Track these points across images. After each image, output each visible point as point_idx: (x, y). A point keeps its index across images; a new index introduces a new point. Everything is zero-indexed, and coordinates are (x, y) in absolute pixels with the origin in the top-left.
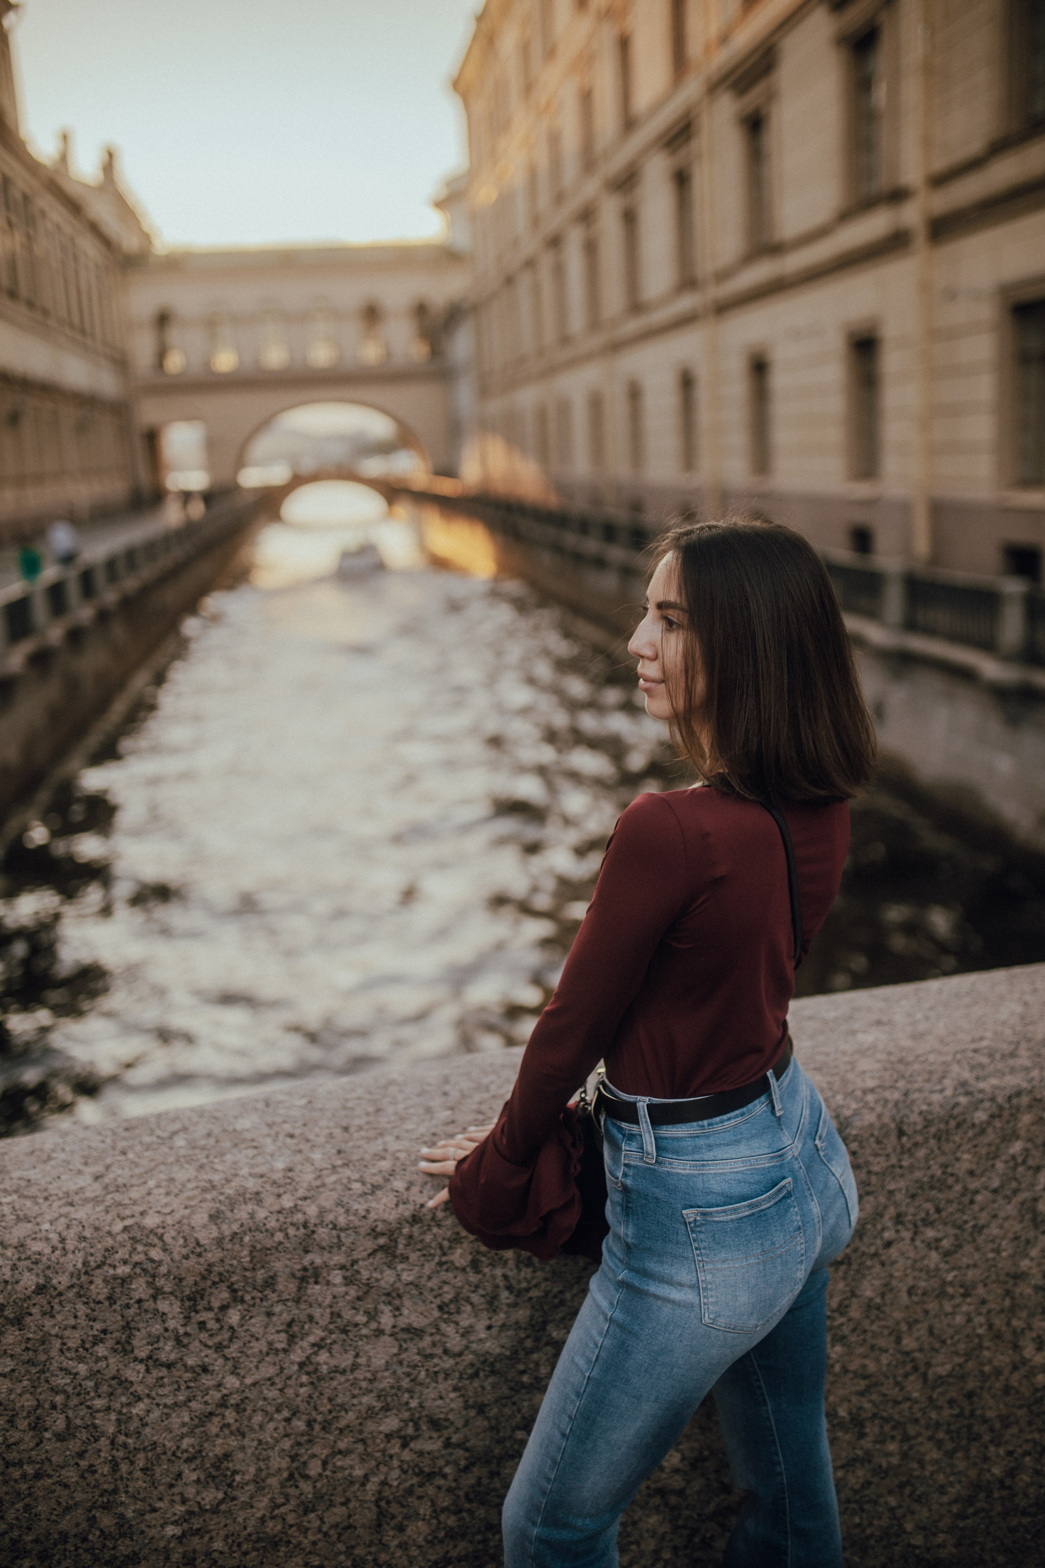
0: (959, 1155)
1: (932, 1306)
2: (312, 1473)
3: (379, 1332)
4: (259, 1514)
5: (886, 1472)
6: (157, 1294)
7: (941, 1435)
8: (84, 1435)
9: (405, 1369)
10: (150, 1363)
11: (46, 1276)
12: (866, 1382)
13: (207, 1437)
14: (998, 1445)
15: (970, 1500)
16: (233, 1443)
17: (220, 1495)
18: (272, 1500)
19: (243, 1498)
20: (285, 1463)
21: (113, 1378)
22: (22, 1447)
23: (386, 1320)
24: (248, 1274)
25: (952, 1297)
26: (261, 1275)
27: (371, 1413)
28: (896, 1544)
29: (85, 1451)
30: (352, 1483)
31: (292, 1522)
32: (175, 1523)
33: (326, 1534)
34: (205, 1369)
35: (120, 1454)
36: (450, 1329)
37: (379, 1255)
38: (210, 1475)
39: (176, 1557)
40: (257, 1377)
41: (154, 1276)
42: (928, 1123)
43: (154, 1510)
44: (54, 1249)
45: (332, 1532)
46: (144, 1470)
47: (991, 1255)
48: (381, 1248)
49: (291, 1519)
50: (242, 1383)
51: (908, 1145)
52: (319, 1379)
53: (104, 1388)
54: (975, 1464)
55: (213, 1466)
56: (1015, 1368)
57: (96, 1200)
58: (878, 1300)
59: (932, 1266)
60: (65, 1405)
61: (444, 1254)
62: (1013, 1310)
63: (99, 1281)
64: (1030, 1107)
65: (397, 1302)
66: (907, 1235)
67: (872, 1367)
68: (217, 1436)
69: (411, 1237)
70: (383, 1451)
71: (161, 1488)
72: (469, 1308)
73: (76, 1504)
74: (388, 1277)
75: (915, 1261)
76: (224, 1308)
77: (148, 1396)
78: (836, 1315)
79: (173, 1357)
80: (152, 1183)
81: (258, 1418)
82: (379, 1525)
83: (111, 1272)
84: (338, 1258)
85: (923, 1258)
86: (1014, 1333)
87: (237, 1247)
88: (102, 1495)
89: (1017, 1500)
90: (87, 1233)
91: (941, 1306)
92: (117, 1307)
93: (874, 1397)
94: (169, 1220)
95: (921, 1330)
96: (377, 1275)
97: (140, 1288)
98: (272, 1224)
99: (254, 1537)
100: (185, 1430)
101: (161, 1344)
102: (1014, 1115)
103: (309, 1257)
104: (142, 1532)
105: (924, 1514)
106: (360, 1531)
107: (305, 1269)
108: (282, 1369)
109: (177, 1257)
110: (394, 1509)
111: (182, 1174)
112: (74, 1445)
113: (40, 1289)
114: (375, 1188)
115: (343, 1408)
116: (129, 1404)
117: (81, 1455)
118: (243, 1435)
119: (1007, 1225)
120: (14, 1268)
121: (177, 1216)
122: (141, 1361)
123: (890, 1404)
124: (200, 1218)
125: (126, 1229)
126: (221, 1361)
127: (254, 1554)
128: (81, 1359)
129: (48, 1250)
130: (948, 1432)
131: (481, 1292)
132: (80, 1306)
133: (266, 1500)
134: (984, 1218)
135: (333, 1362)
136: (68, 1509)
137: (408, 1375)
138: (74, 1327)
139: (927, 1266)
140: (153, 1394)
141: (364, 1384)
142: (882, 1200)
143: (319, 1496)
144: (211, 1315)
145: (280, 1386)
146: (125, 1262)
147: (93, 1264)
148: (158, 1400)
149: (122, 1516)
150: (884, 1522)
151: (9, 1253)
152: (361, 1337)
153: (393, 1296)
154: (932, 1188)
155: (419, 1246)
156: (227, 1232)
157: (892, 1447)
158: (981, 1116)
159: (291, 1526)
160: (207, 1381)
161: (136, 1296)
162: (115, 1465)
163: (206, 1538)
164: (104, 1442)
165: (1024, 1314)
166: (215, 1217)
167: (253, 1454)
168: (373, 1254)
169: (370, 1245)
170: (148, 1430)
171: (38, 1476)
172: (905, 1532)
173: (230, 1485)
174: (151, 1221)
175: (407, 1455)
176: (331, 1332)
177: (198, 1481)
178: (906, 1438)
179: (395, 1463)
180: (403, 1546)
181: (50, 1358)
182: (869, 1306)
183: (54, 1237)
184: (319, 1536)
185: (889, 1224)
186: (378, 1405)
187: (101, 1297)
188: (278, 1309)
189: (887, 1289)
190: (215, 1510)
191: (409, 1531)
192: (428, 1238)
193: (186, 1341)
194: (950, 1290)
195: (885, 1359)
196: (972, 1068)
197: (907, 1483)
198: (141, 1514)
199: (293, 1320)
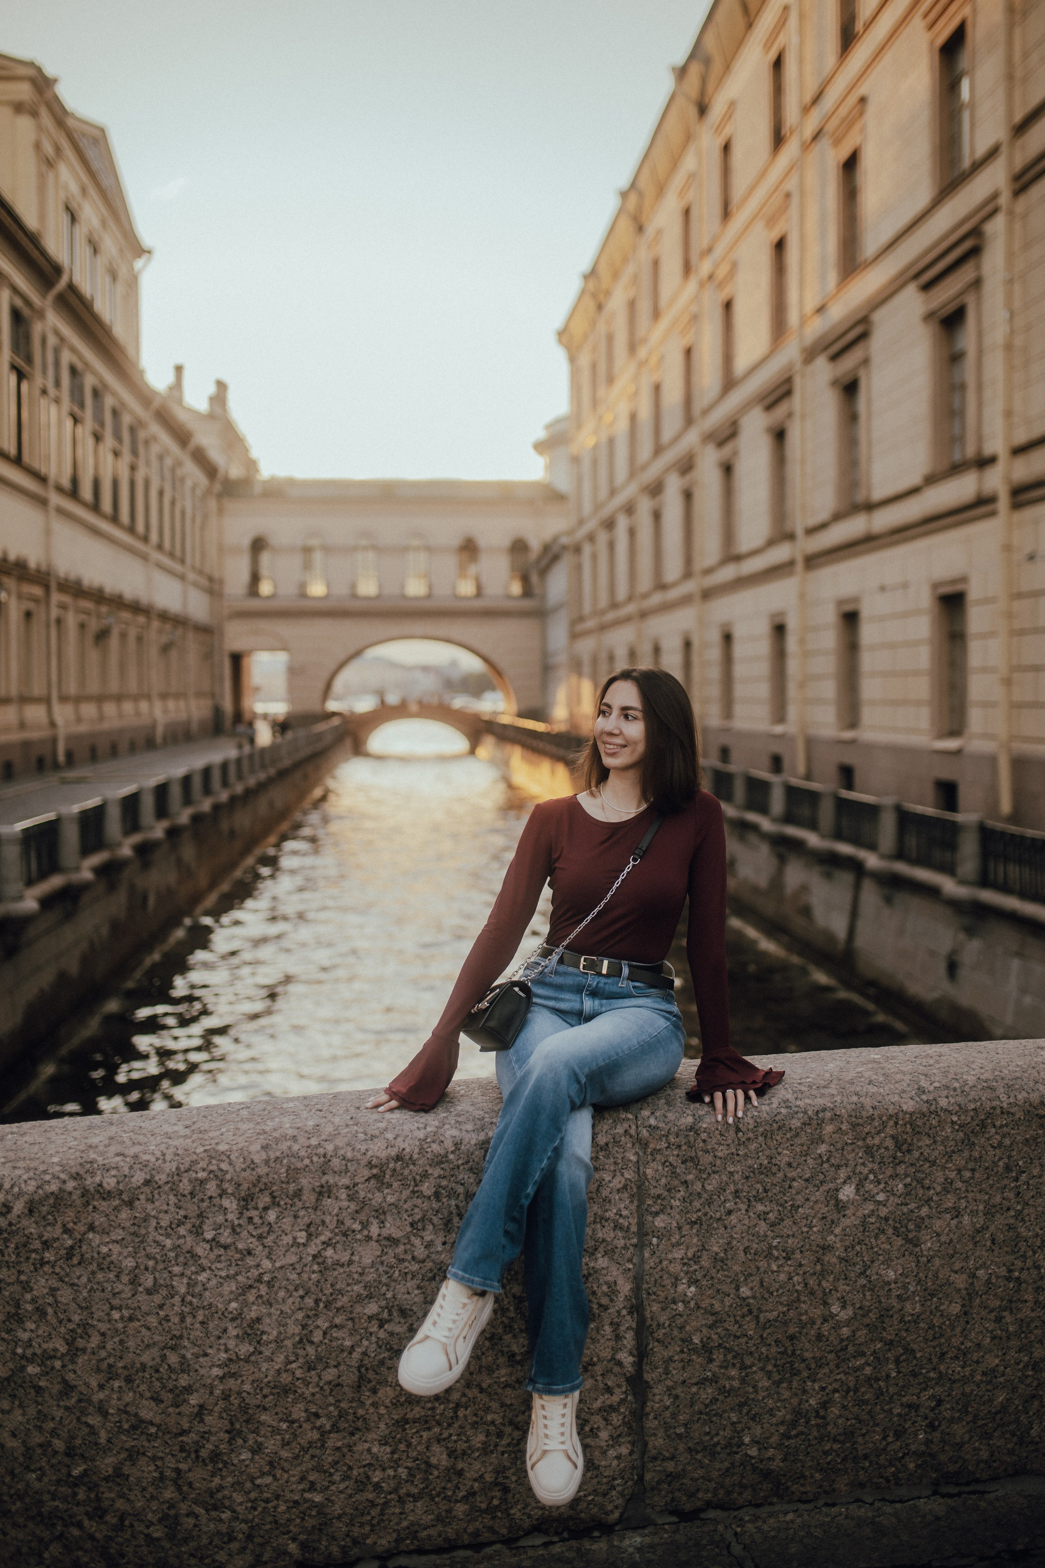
0: (780, 1150)
1: (763, 1264)
2: (316, 1340)
3: (369, 1238)
4: (277, 1367)
5: (729, 1392)
6: (223, 1193)
7: (770, 1368)
8: (164, 1292)
9: (385, 1268)
10: (214, 1244)
11: (151, 1175)
12: (714, 1318)
13: (246, 1303)
14: (814, 1381)
15: (794, 1424)
16: (264, 1310)
17: (251, 1349)
18: (287, 1357)
19: (267, 1353)
20: (298, 1329)
21: (188, 1252)
22: (123, 1296)
23: (374, 1230)
24: (284, 1186)
25: (777, 1258)
26: (292, 1187)
27: (359, 1299)
28: (737, 1453)
29: (164, 1304)
30: (343, 1351)
31: (299, 1376)
32: (219, 1366)
33: (322, 1388)
34: (249, 1253)
35: (187, 1310)
36: (417, 1242)
37: (373, 1181)
38: (246, 1333)
39: (217, 1392)
40: (284, 1262)
41: (222, 1181)
42: (757, 1125)
43: (206, 1355)
44: (157, 1159)
45: (326, 1387)
46: (202, 1323)
47: (806, 1229)
48: (374, 1176)
49: (299, 1373)
50: (273, 1265)
51: (743, 1139)
52: (326, 1269)
53: (181, 1259)
54: (796, 1394)
55: (249, 1326)
56: (825, 1320)
57: (185, 1137)
58: (722, 1255)
59: (762, 1233)
60: (155, 1269)
61: (416, 1185)
62: (823, 1274)
63: (185, 1181)
64: (832, 1120)
65: (382, 1217)
66: (743, 1207)
67: (717, 1306)
68: (253, 1303)
69: (395, 1170)
70: (366, 1329)
71: (212, 1339)
72: (431, 1227)
73: (154, 1344)
74: (378, 1198)
75: (749, 1227)
76: (266, 1209)
77: (210, 1268)
78: (691, 1262)
79: (229, 1241)
80: (223, 1130)
81: (282, 1294)
82: (359, 1387)
83: (194, 1175)
84: (345, 1181)
85: (755, 1226)
86: (824, 1292)
87: (278, 1166)
88: (171, 1339)
89: (829, 1428)
90: (180, 1152)
91: (769, 1265)
92: (195, 1200)
93: (719, 1330)
94: (234, 1148)
95: (755, 1281)
96: (370, 1196)
97: (212, 1188)
98: (303, 1153)
99: (272, 1384)
100: (232, 1297)
101: (222, 1231)
102: (820, 1124)
103: (326, 1177)
104: (196, 1371)
105: (758, 1431)
106: (346, 1389)
107: (322, 1186)
108: (301, 1258)
109: (238, 1169)
110: (371, 1375)
111: (244, 1127)
112: (157, 1299)
113: (147, 1183)
114: (373, 1137)
115: (341, 1292)
116: (196, 1273)
117: (161, 1307)
118: (271, 1305)
119: (817, 1207)
120: (131, 1168)
121: (240, 1146)
122: (208, 1241)
123: (732, 1338)
124: (256, 1147)
125: (205, 1151)
126: (261, 1248)
127: (271, 1397)
128: (168, 1236)
129: (153, 1160)
130: (775, 1366)
131: (440, 1215)
132: (171, 1197)
133: (282, 1357)
134: (799, 1199)
135: (336, 1257)
136: (148, 1346)
137: (387, 1273)
138: (166, 1212)
139: (758, 1232)
140: (213, 1267)
141: (356, 1276)
142: (724, 1178)
143: (319, 1358)
144: (256, 1213)
145: (298, 1271)
146: (204, 1170)
147: (183, 1169)
148: (216, 1272)
149: (183, 1357)
150: (728, 1433)
151: (128, 1159)
152: (356, 1240)
153: (380, 1213)
154: (762, 1173)
155: (400, 1178)
156: (272, 1156)
157: (733, 1372)
158: (796, 1123)
159: (298, 1379)
160: (250, 1261)
161: (209, 1194)
162: (183, 1320)
163: (239, 1381)
164: (177, 1299)
165: (831, 1279)
166: (265, 1148)
167: (277, 1320)
168: (368, 1180)
169: (366, 1173)
170: (207, 1293)
171: (131, 1319)
172: (743, 1444)
173: (259, 1342)
174: (222, 1147)
175: (382, 1334)
176: (336, 1234)
177: (237, 1336)
178: (744, 1367)
179: (374, 1339)
180: (375, 1405)
181: (148, 1233)
182: (715, 1259)
183: (158, 1154)
184: (317, 1389)
185: (730, 1197)
186: (365, 1293)
187: (186, 1192)
188: (302, 1213)
189: (728, 1247)
190: (247, 1360)
191: (380, 1394)
192: (406, 1172)
193: (238, 1230)
194: (775, 1253)
195: (728, 1301)
196: (794, 1092)
197: (745, 1404)
198: (197, 1356)
199: (311, 1223)
